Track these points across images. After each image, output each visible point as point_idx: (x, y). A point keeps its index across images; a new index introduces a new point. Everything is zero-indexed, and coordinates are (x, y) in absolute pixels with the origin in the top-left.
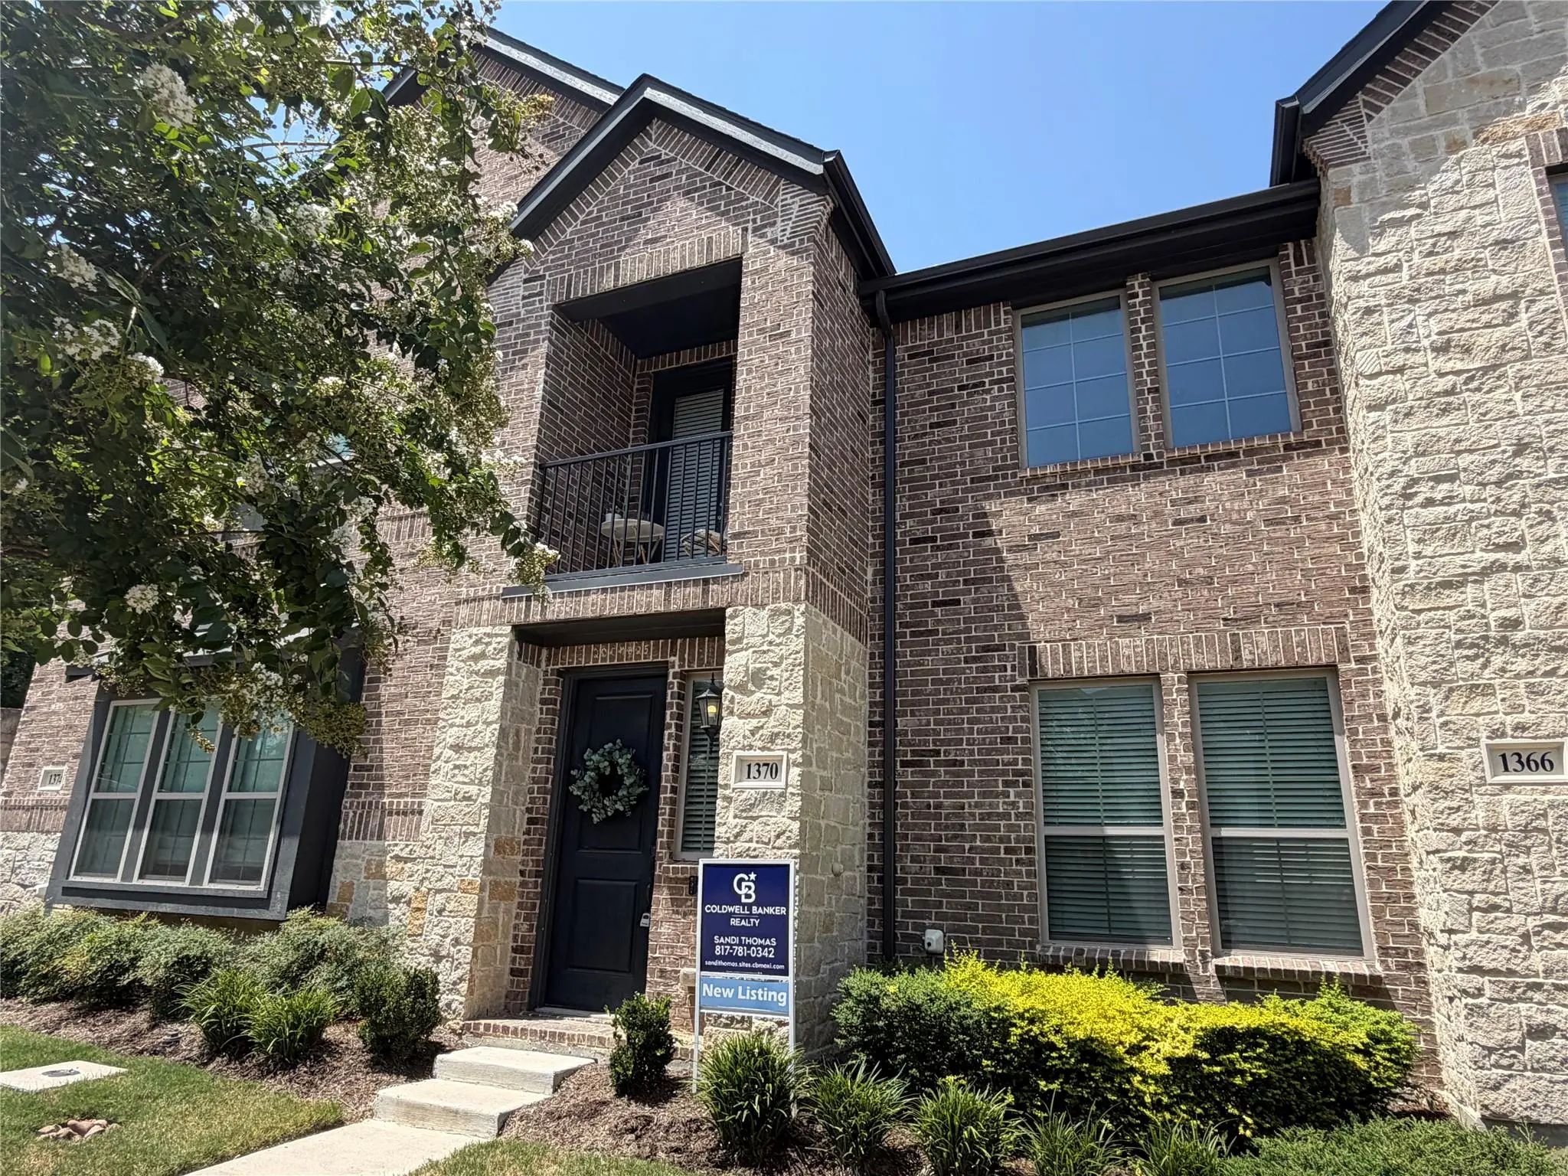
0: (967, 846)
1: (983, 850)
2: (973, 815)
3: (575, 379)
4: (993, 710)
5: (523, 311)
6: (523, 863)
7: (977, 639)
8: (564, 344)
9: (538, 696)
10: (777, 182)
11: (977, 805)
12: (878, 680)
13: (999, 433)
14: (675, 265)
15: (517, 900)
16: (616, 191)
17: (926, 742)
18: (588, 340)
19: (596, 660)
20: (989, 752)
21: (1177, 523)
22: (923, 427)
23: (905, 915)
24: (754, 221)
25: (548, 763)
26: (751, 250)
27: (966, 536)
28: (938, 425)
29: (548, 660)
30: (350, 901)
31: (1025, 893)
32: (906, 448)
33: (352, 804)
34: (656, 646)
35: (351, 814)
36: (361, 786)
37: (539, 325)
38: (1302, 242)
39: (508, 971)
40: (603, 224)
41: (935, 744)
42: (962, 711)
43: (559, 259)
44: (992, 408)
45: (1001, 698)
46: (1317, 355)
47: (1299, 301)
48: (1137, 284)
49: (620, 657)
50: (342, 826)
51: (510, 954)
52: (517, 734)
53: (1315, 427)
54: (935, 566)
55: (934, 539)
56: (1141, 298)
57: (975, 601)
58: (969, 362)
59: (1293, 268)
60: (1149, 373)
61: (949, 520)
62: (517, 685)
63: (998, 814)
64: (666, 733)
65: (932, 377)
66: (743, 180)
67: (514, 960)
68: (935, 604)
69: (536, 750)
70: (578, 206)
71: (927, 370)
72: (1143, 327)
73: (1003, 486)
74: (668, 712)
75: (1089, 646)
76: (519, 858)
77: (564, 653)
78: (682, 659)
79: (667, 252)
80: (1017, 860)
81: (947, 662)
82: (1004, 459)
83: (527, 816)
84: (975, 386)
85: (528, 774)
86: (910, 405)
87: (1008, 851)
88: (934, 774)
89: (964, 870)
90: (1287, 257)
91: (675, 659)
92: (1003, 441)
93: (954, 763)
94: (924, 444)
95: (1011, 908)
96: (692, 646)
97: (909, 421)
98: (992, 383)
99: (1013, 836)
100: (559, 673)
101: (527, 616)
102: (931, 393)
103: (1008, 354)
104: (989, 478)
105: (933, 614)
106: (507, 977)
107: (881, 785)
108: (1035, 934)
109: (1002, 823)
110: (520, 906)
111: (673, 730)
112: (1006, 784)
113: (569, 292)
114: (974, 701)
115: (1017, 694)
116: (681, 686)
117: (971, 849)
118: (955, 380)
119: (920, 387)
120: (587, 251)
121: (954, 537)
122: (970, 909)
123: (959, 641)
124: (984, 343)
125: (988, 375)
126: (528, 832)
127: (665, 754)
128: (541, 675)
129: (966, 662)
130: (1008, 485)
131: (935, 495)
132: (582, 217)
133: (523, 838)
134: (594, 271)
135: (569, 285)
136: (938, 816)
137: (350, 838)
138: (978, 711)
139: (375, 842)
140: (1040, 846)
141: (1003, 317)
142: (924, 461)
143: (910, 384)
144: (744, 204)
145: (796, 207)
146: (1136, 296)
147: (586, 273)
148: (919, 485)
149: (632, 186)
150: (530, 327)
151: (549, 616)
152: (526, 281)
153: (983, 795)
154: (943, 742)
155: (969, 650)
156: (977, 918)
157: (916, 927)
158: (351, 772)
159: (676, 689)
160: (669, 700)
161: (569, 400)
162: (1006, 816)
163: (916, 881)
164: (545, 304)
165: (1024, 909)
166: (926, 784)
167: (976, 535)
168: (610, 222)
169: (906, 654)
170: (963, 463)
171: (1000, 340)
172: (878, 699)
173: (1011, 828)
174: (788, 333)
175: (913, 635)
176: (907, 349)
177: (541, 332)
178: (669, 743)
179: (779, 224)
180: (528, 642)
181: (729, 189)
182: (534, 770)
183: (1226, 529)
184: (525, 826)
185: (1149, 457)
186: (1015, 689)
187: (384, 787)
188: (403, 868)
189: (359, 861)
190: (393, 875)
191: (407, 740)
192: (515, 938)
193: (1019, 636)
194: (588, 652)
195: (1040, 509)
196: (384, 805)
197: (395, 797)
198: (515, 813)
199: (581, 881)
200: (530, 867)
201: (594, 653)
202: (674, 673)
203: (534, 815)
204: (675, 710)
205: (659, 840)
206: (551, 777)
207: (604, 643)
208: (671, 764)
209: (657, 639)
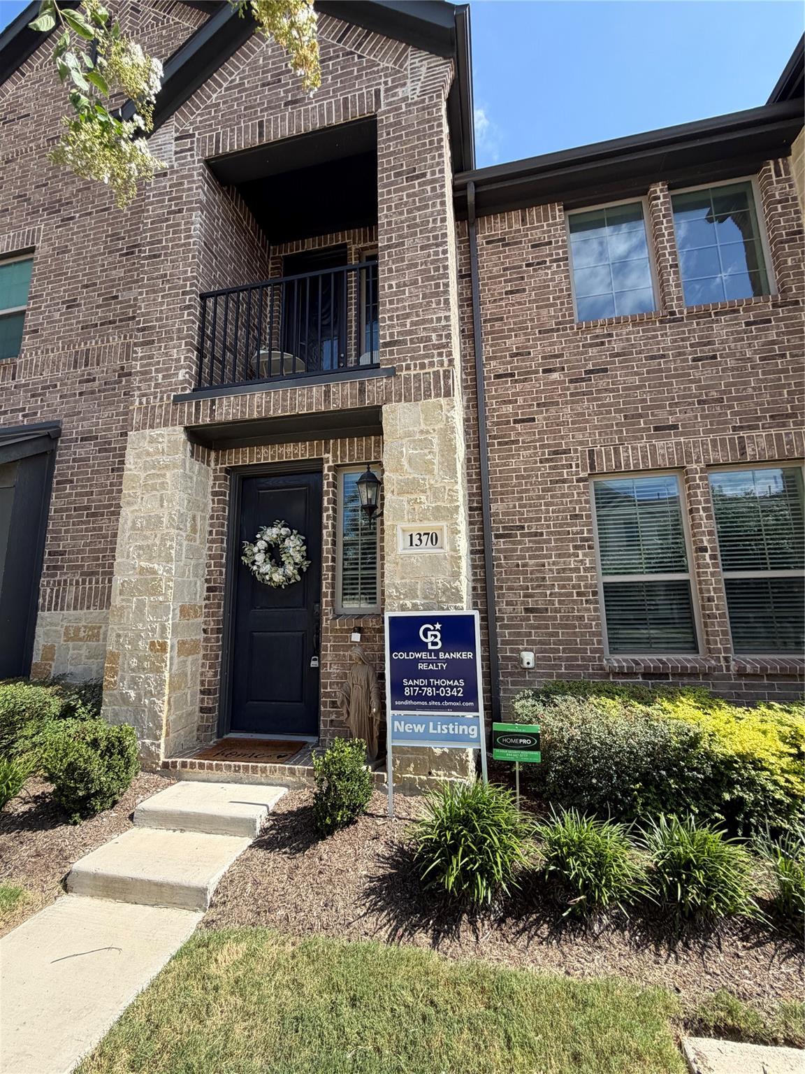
0: (548, 592)
1: (561, 595)
2: (551, 570)
4: (563, 496)
5: (176, 164)
6: (205, 622)
7: (549, 446)
8: (214, 200)
9: (210, 490)
10: (405, 50)
11: (554, 564)
12: (474, 477)
13: (559, 298)
14: (314, 123)
15: (202, 652)
16: (256, 61)
17: (513, 521)
19: (259, 459)
20: (561, 526)
21: (694, 360)
22: (500, 294)
23: (505, 643)
24: (386, 83)
25: (222, 543)
26: (383, 108)
27: (537, 372)
28: (511, 292)
29: (217, 461)
30: (53, 660)
31: (594, 623)
32: (488, 310)
33: (48, 582)
34: (311, 445)
35: (49, 590)
36: (55, 568)
37: (192, 176)
38: (780, 160)
39: (197, 709)
40: (245, 90)
41: (520, 521)
42: (539, 497)
43: (206, 120)
44: (552, 280)
45: (569, 487)
46: (794, 240)
47: (780, 202)
48: (659, 189)
49: (280, 456)
50: (41, 600)
51: (199, 696)
52: (194, 518)
53: (794, 291)
54: (514, 394)
55: (512, 375)
56: (662, 200)
57: (545, 419)
58: (533, 246)
59: (774, 178)
60: (670, 254)
61: (523, 361)
62: (191, 478)
63: (570, 569)
64: (325, 515)
65: (507, 257)
66: (373, 49)
67: (202, 701)
68: (516, 422)
69: (211, 533)
70: (221, 75)
71: (501, 252)
72: (665, 221)
73: (563, 336)
74: (325, 498)
75: (633, 449)
76: (202, 619)
77: (230, 454)
78: (335, 455)
79: (306, 111)
80: (586, 601)
81: (526, 463)
82: (564, 316)
83: (206, 585)
84: (538, 264)
85: (205, 552)
86: (489, 278)
87: (579, 594)
88: (520, 543)
89: (547, 609)
90: (770, 170)
91: (330, 456)
92: (562, 303)
93: (536, 534)
94: (501, 307)
95: (583, 634)
96: (343, 445)
97: (489, 290)
98: (551, 261)
99: (582, 584)
100: (227, 471)
101: (197, 418)
102: (505, 269)
103: (563, 241)
104: (552, 330)
105: (514, 429)
106: (198, 714)
107: (482, 552)
108: (601, 651)
109: (574, 575)
110: (205, 657)
111: (331, 512)
112: (576, 547)
113: (217, 147)
114: (549, 490)
115: (581, 484)
116: (335, 477)
117: (551, 594)
118: (523, 260)
119: (496, 265)
120: (231, 113)
121: (529, 373)
122: (553, 636)
123: (535, 448)
124: (544, 232)
125: (547, 256)
126: (208, 598)
127: (324, 532)
128: (211, 472)
129: (541, 462)
130: (568, 335)
131: (512, 343)
132: (225, 85)
133: (204, 603)
134: (240, 129)
135: (218, 142)
136: (525, 573)
137: (49, 609)
138: (552, 497)
139: (72, 612)
140: (601, 590)
141: (558, 213)
142: (502, 319)
143: (490, 262)
144: (375, 69)
145: (424, 69)
146: (658, 198)
147: (232, 131)
148: (499, 336)
149: (270, 57)
150: (183, 177)
151: (217, 418)
152: (177, 139)
153: (559, 556)
154: (526, 520)
155: (543, 454)
156: (560, 642)
157: (512, 651)
158: (46, 556)
159: (331, 480)
160: (325, 489)
162: (577, 570)
163: (510, 619)
164: (196, 158)
165: (594, 634)
166: (515, 550)
167: (545, 371)
168: (252, 88)
169: (494, 458)
171: (556, 230)
172: (475, 491)
173: (579, 579)
174: (424, 175)
175: (499, 443)
176: (484, 238)
177: (194, 182)
178: (326, 521)
179: (408, 84)
180: (198, 444)
181: (360, 57)
182: (210, 549)
183: (730, 363)
184: (205, 594)
185: (673, 313)
186: (579, 480)
187: (78, 567)
188: (98, 632)
189: (59, 628)
190: (90, 638)
191: (94, 529)
192: (202, 683)
193: (581, 443)
194: (251, 453)
195: (592, 352)
196: (77, 582)
197: (87, 576)
198: (196, 584)
199: (255, 634)
200: (212, 625)
201: (258, 453)
202: (328, 467)
203: (212, 585)
204: (331, 496)
205: (324, 600)
206: (225, 554)
207: (266, 444)
208: (330, 539)
209: (311, 440)
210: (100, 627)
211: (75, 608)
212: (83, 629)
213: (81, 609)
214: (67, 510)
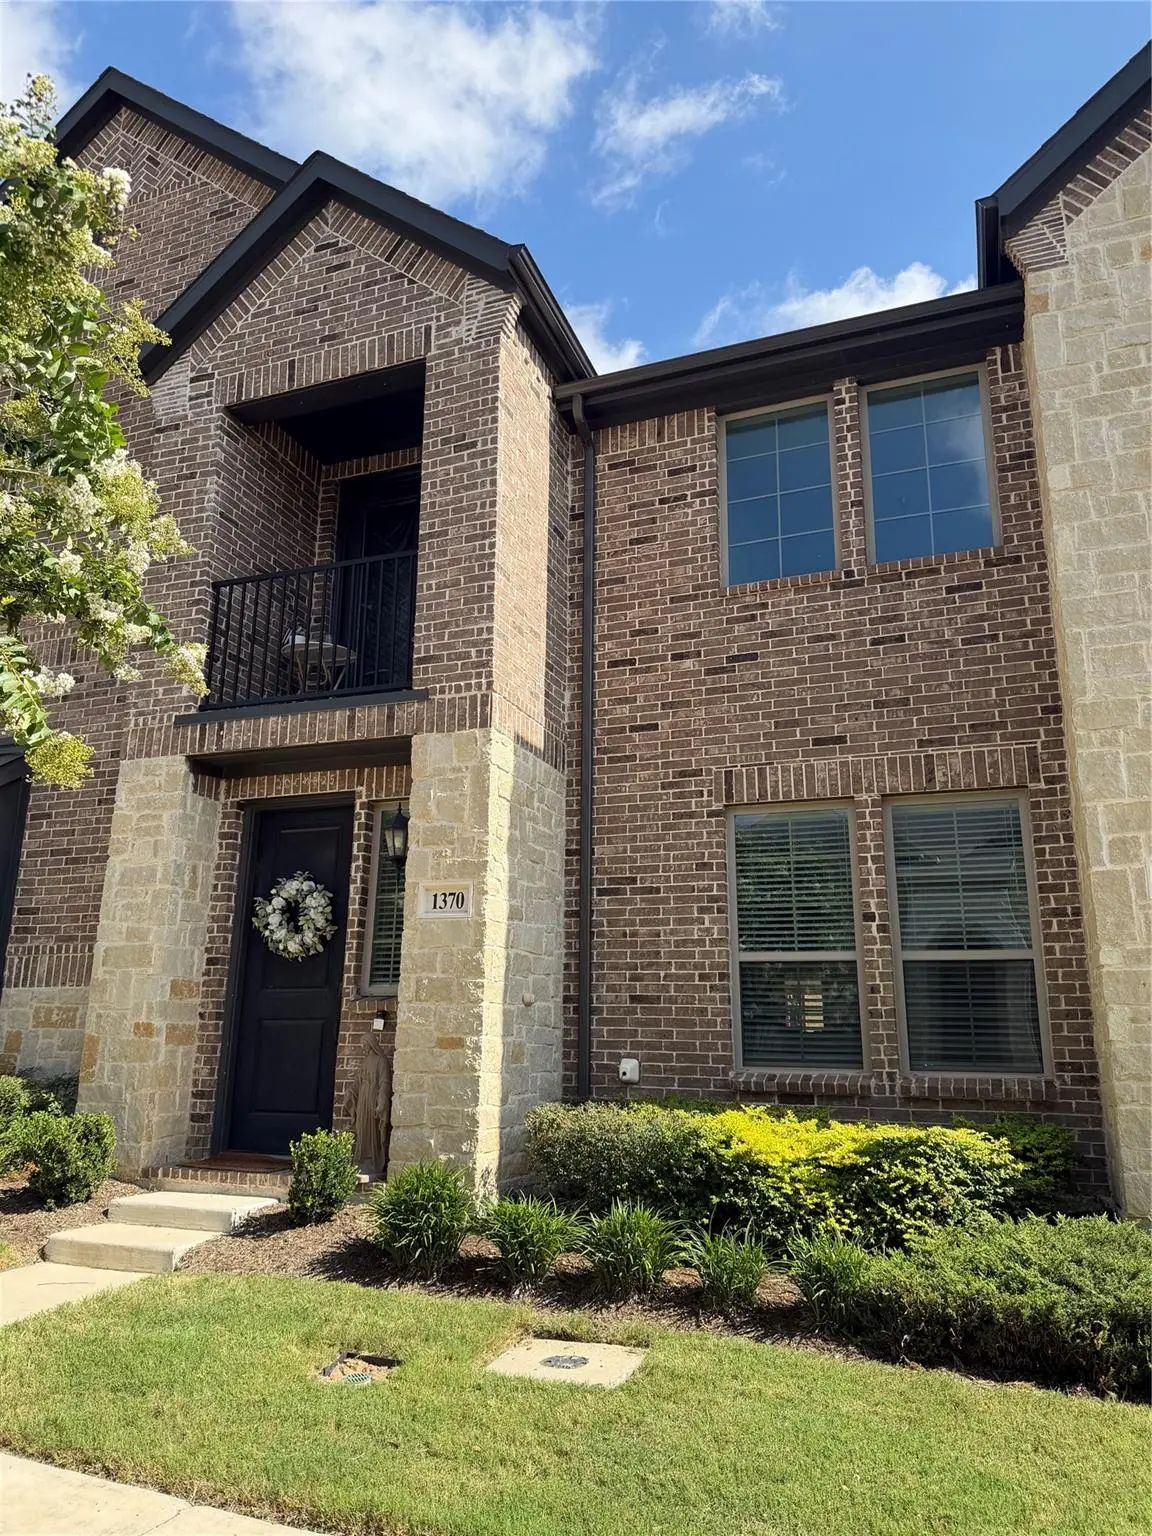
0: (662, 974)
1: (678, 977)
2: (668, 942)
3: (250, 489)
4: (689, 836)
5: (190, 413)
6: (202, 1005)
7: (674, 764)
8: (236, 450)
9: (217, 830)
10: (462, 276)
11: (672, 932)
12: (575, 807)
13: (700, 550)
14: (354, 366)
15: (197, 1043)
16: (289, 281)
17: (622, 870)
18: (265, 445)
19: (278, 792)
20: (684, 878)
21: (874, 642)
22: (623, 543)
23: (601, 1045)
24: (438, 318)
25: (229, 900)
26: (434, 352)
27: (664, 658)
28: (637, 541)
29: (228, 792)
30: (18, 1051)
31: (719, 1019)
32: (606, 566)
33: (17, 950)
34: (342, 776)
35: (16, 960)
36: (26, 930)
37: (208, 429)
38: (1010, 346)
39: (188, 1116)
40: (277, 318)
41: (631, 872)
42: (658, 838)
43: (227, 356)
44: (693, 523)
45: (697, 824)
46: (1020, 467)
47: (1005, 409)
48: (844, 388)
49: (304, 788)
50: (6, 973)
51: (190, 1100)
52: (194, 870)
53: (1016, 543)
54: (634, 690)
55: (632, 662)
56: (848, 404)
57: (673, 725)
58: (671, 473)
59: (1000, 374)
60: (853, 485)
61: (648, 642)
62: (193, 818)
63: (693, 941)
64: (354, 865)
65: (635, 488)
66: (426, 273)
67: (194, 1105)
68: (633, 729)
69: (215, 887)
70: (248, 297)
71: (627, 482)
72: (849, 435)
73: (701, 606)
74: (355, 844)
75: (785, 770)
76: (198, 1000)
77: (244, 784)
78: (369, 789)
79: (345, 350)
80: (711, 987)
81: (644, 788)
82: (704, 577)
83: (206, 956)
84: (676, 499)
85: (207, 912)
86: (610, 520)
87: (702, 977)
88: (630, 902)
89: (659, 998)
90: (994, 362)
91: (363, 789)
92: (704, 559)
93: (651, 890)
94: (623, 562)
95: (704, 1035)
96: (380, 776)
97: (609, 537)
98: (695, 496)
99: (707, 962)
100: (240, 805)
101: (202, 746)
102: (631, 507)
103: (711, 465)
104: (688, 598)
105: (630, 739)
106: (187, 1122)
107: (576, 914)
108: (727, 1060)
109: (697, 950)
110: (200, 1049)
111: (360, 862)
112: (702, 910)
113: (240, 393)
114: (671, 827)
115: (713, 820)
116: (369, 817)
117: (665, 977)
118: (657, 493)
119: (620, 500)
120: (259, 348)
121: (652, 659)
122: (665, 1037)
123: (656, 767)
124: (686, 452)
125: (690, 487)
126: (207, 973)
127: (352, 887)
128: (220, 809)
129: (663, 788)
130: (708, 605)
131: (635, 616)
132: (252, 310)
133: (202, 979)
134: (267, 370)
135: (240, 385)
136: (634, 944)
137: (16, 986)
138: (675, 837)
139: (43, 988)
140: (734, 973)
141: (707, 423)
142: (622, 580)
143: (612, 496)
144: (427, 299)
145: (481, 304)
146: (841, 402)
147: (258, 372)
148: (619, 605)
149: (307, 276)
150: (197, 431)
151: (225, 746)
152: (193, 380)
153: (679, 922)
154: (639, 869)
155: (666, 776)
156: (673, 1046)
157: (611, 1056)
158: (15, 915)
159: (363, 820)
160: (356, 831)
161: (243, 511)
162: (701, 942)
163: (611, 1011)
164: (214, 406)
165: (718, 1035)
166: (622, 912)
167: (675, 657)
168: (284, 317)
169: (603, 780)
170: (663, 582)
171: (703, 449)
172: (575, 827)
173: (705, 955)
174: (474, 445)
175: (611, 760)
176: (607, 459)
177: (209, 438)
178: (356, 875)
179: (464, 322)
180: (204, 774)
181: (411, 282)
182: (213, 908)
183: (922, 647)
184: (204, 967)
185: (849, 574)
186: (711, 814)
187: (52, 930)
188: (74, 1015)
189: (27, 1009)
190: (64, 1023)
191: (75, 880)
192: (195, 1083)
193: (716, 761)
194: (270, 783)
195: (739, 629)
196: (52, 949)
197: (64, 941)
198: (193, 953)
199: (266, 1022)
200: (210, 1009)
201: (277, 784)
202: (361, 804)
203: (214, 955)
204: (362, 841)
205: (346, 976)
206: (232, 915)
207: (287, 773)
208: (357, 897)
209: (343, 768)
210: (77, 1009)
211: (47, 985)
212: (56, 1012)
213: (55, 985)
214: (43, 853)
